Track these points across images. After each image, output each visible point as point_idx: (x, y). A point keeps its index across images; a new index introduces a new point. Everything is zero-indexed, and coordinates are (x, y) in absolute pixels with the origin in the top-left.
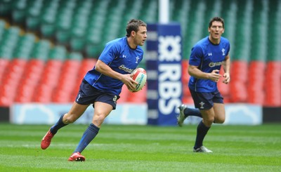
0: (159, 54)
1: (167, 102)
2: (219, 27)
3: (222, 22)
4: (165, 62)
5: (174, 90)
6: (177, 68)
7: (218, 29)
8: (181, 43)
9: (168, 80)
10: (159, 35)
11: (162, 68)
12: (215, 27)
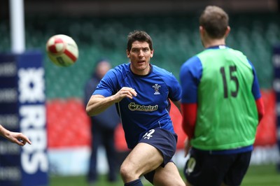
0: (19, 93)
1: (31, 156)
2: (145, 49)
3: (149, 42)
4: (28, 103)
5: (39, 140)
6: (40, 111)
7: (142, 53)
8: (45, 77)
9: (31, 127)
10: (19, 67)
11: (24, 111)
12: (137, 50)
